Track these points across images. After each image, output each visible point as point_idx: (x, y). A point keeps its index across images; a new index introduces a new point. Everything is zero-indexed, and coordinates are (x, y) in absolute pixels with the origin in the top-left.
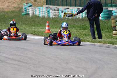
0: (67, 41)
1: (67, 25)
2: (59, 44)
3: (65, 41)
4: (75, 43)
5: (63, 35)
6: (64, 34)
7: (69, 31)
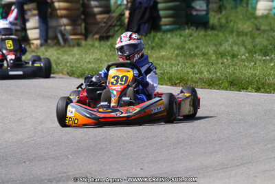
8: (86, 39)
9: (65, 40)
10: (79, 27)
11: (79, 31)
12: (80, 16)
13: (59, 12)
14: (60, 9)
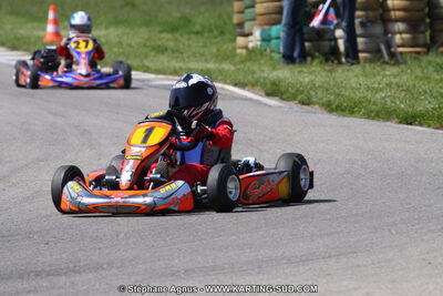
0: (87, 76)
1: (89, 19)
2: (61, 85)
3: (81, 74)
4: (112, 82)
5: (74, 54)
6: (79, 53)
7: (95, 41)
8: (427, 53)
9: (392, 55)
10: (421, 36)
11: (421, 41)
12: (423, 20)
13: (392, 13)
14: (394, 10)
